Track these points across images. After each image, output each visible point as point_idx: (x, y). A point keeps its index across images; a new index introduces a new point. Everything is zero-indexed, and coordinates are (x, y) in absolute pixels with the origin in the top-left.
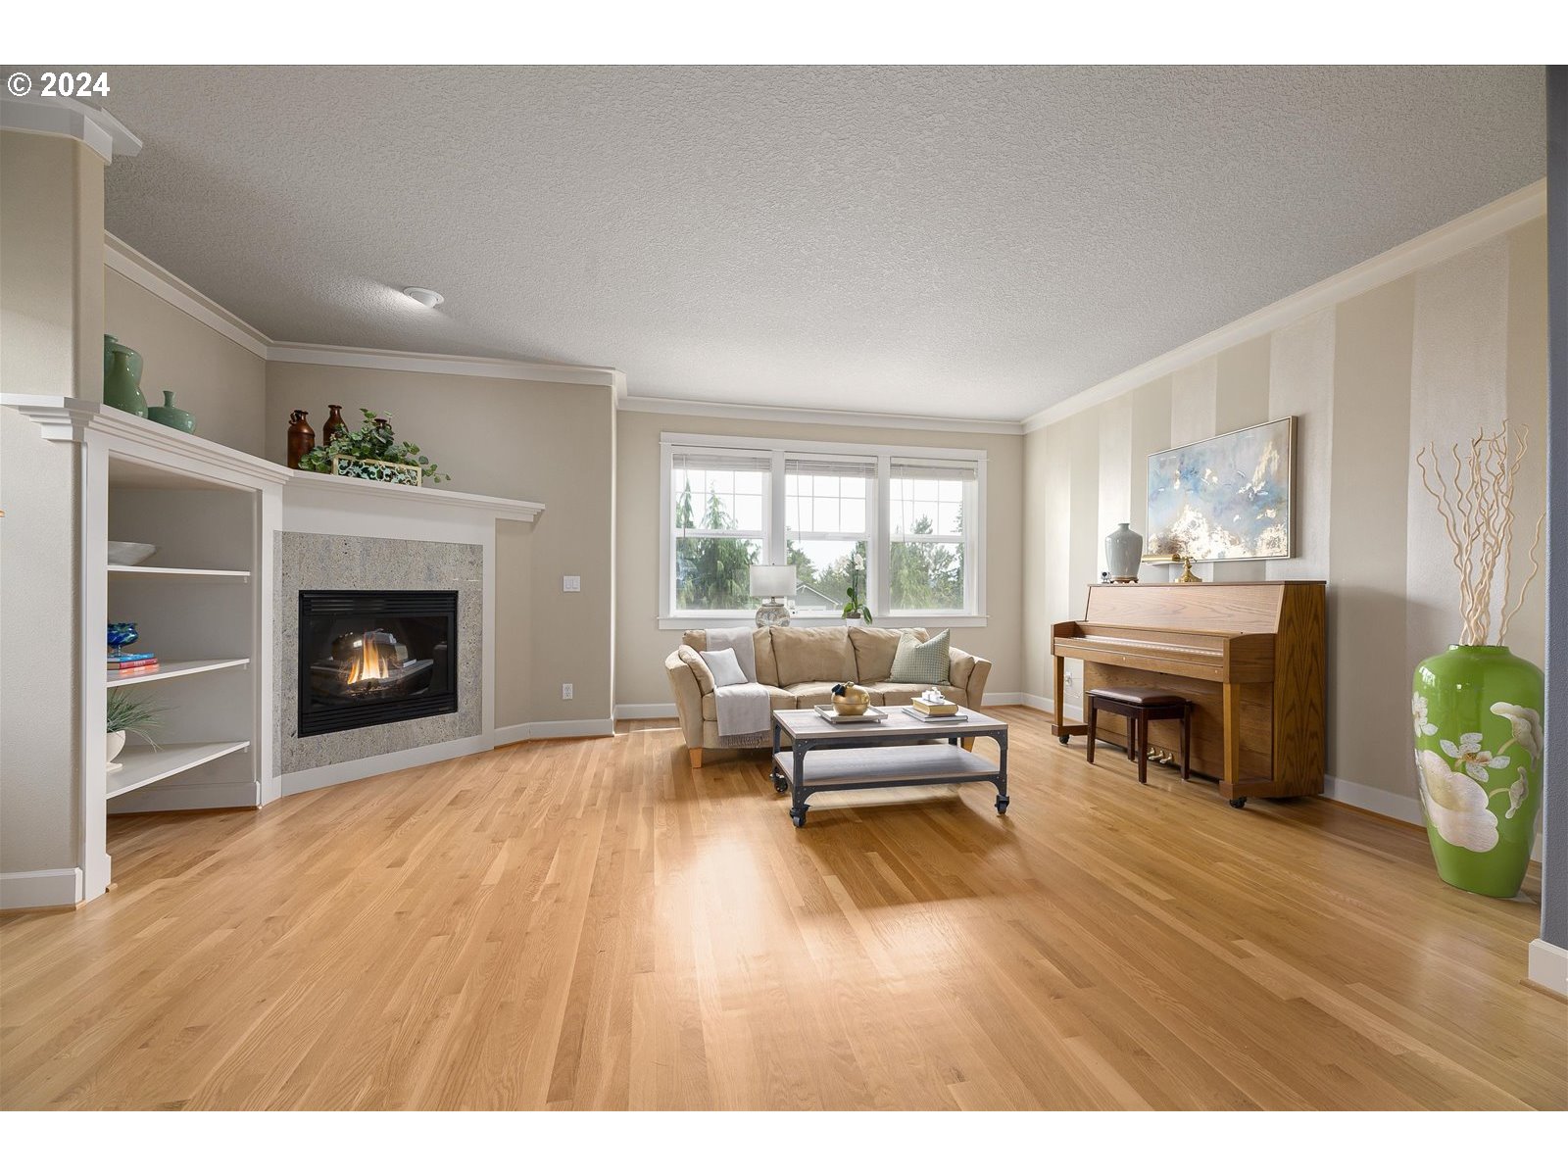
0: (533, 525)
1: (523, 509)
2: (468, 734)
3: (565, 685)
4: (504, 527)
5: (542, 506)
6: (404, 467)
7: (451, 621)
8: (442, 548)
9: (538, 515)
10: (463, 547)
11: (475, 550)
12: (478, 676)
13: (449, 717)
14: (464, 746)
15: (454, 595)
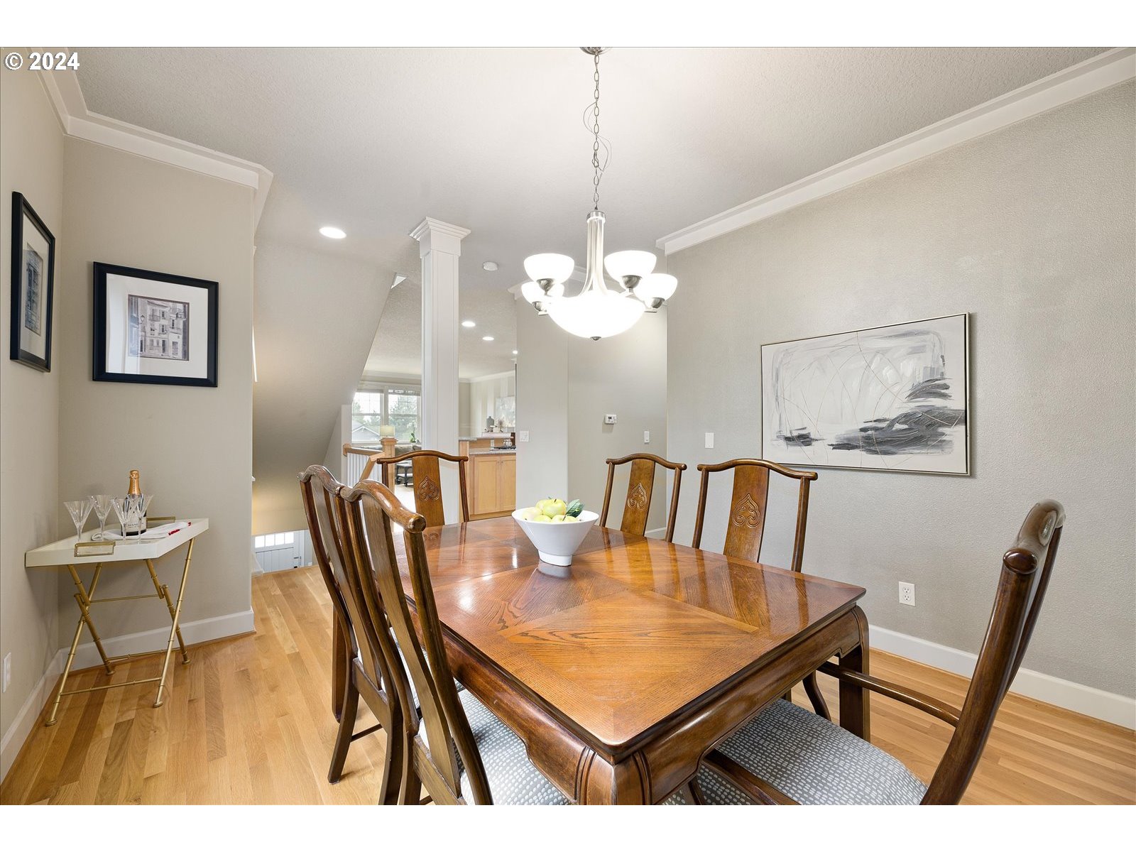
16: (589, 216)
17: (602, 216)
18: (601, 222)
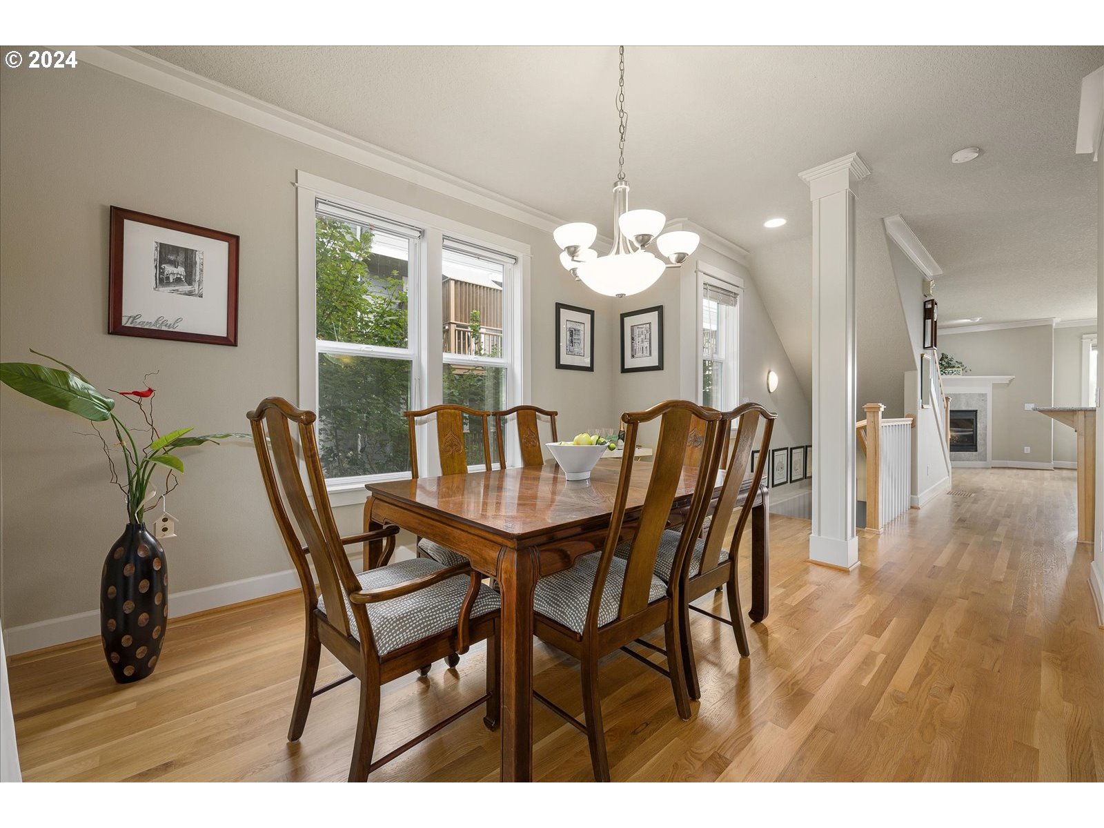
0: (1008, 384)
1: (1004, 379)
2: (981, 460)
3: (1025, 448)
4: (995, 386)
5: (1014, 377)
6: (956, 369)
7: (974, 421)
8: (972, 395)
9: (1011, 381)
10: (980, 395)
11: (984, 395)
12: (985, 440)
13: (974, 453)
14: (981, 464)
15: (976, 411)
16: (616, 185)
17: (626, 185)
18: (624, 190)
